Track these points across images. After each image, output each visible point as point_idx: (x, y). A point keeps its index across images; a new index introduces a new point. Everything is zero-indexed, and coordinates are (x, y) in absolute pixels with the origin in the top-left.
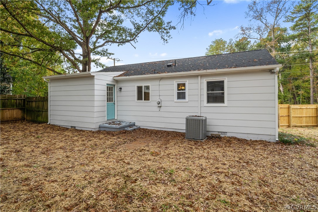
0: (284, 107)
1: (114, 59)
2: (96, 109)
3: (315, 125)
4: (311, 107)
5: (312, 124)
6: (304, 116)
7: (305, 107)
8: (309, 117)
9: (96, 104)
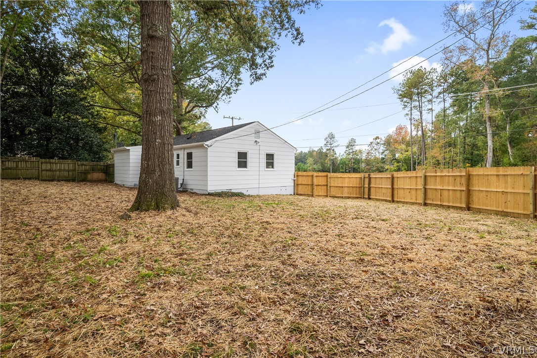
0: (322, 175)
1: (232, 118)
2: (131, 176)
3: (359, 196)
4: (354, 176)
5: (356, 195)
6: (346, 185)
7: (347, 176)
8: (349, 187)
9: (131, 172)
